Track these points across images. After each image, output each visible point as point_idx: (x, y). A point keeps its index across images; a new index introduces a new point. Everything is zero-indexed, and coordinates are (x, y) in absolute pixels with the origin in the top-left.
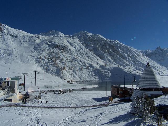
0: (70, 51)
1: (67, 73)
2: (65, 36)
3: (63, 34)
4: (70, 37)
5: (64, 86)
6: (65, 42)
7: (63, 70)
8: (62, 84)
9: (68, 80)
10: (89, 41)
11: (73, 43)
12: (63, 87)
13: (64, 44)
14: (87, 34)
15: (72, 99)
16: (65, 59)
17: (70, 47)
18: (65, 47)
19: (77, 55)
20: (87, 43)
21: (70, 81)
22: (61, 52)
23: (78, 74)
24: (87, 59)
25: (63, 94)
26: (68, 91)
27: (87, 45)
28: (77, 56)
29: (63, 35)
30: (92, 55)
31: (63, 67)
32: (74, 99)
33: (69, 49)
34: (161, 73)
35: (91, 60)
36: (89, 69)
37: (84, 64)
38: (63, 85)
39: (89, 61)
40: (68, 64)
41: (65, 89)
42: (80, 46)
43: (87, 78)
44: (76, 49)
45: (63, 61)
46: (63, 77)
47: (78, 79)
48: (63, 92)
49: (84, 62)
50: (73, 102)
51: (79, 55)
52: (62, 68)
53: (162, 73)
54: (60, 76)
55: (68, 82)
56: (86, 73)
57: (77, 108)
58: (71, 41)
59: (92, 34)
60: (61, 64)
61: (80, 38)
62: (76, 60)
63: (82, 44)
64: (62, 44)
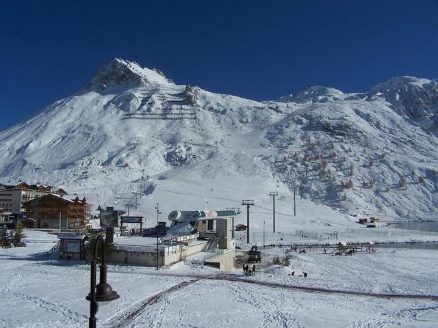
0: (362, 138)
1: (357, 198)
2: (346, 96)
3: (341, 93)
4: (362, 97)
5: (351, 235)
6: (345, 112)
7: (346, 190)
8: (346, 227)
9: (363, 217)
10: (418, 103)
11: (372, 114)
12: (349, 237)
13: (346, 120)
14: (414, 83)
15: (376, 270)
16: (351, 159)
17: (363, 125)
18: (347, 126)
19: (384, 145)
20: (415, 110)
21: (369, 220)
22: (337, 140)
23: (391, 199)
24: (417, 155)
25: (349, 257)
26: (364, 249)
27: (414, 116)
28: (385, 150)
29: (339, 94)
30: (431, 143)
31: (345, 182)
32: (383, 272)
33: (360, 132)
35: (430, 159)
36: (425, 185)
37: (407, 172)
38: (348, 229)
39: (422, 161)
40: (360, 173)
41: (355, 241)
42: (392, 121)
43: (418, 211)
44: (381, 129)
45: (346, 165)
46: (347, 210)
47: (390, 214)
48: (348, 250)
49: (408, 166)
50: (380, 279)
51: (392, 147)
52: (342, 183)
54: (340, 207)
55: (362, 222)
56: (418, 198)
57: (395, 300)
58: (363, 110)
59: (428, 81)
60: (340, 173)
61: (391, 98)
62: (381, 162)
63: (399, 114)
64: (339, 119)
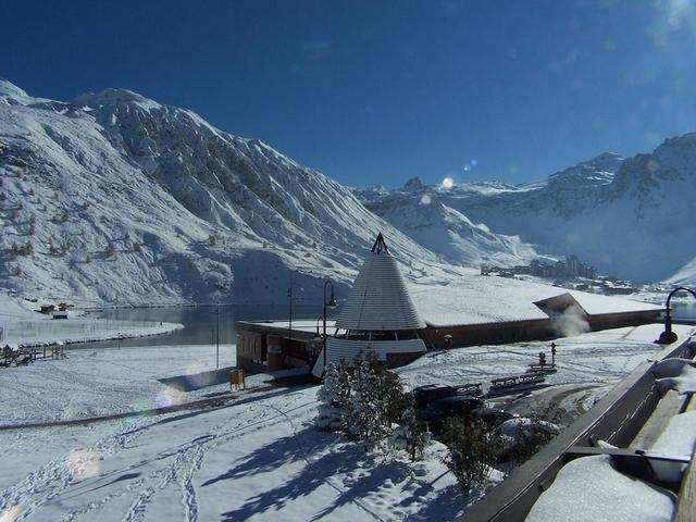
0: (54, 175)
1: (39, 272)
2: (32, 100)
3: (24, 94)
4: (59, 107)
5: (26, 332)
6: (29, 128)
7: (20, 258)
8: (17, 320)
9: (48, 303)
10: (142, 134)
11: (73, 138)
12: (23, 335)
13: (28, 141)
14: (139, 104)
15: (68, 385)
16: (33, 208)
17: (57, 154)
18: (29, 152)
19: (89, 191)
20: (137, 143)
21: (57, 308)
22: (10, 173)
23: (93, 275)
24: (134, 210)
25: (24, 368)
26: (49, 353)
27: (134, 153)
28: (89, 199)
29: (20, 95)
30: (154, 194)
31: (19, 244)
32: (76, 386)
33: (51, 165)
34: (420, 274)
35: (150, 217)
36: (141, 255)
37: (119, 234)
38: (21, 323)
39: (140, 220)
40: (45, 232)
41: (32, 341)
42: (102, 154)
43: (131, 293)
44: (85, 166)
45: (22, 216)
46: (21, 291)
47: (91, 294)
48: (21, 357)
49: (120, 226)
50: (73, 398)
51: (100, 195)
52: (15, 246)
53: (424, 274)
54: (7, 286)
55: (45, 310)
56: (131, 273)
57: (94, 424)
58: (59, 130)
59: (158, 106)
60: (12, 229)
61: (103, 118)
62: (82, 216)
63: (115, 146)
64: (17, 137)
